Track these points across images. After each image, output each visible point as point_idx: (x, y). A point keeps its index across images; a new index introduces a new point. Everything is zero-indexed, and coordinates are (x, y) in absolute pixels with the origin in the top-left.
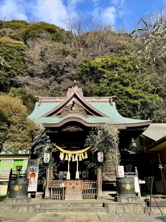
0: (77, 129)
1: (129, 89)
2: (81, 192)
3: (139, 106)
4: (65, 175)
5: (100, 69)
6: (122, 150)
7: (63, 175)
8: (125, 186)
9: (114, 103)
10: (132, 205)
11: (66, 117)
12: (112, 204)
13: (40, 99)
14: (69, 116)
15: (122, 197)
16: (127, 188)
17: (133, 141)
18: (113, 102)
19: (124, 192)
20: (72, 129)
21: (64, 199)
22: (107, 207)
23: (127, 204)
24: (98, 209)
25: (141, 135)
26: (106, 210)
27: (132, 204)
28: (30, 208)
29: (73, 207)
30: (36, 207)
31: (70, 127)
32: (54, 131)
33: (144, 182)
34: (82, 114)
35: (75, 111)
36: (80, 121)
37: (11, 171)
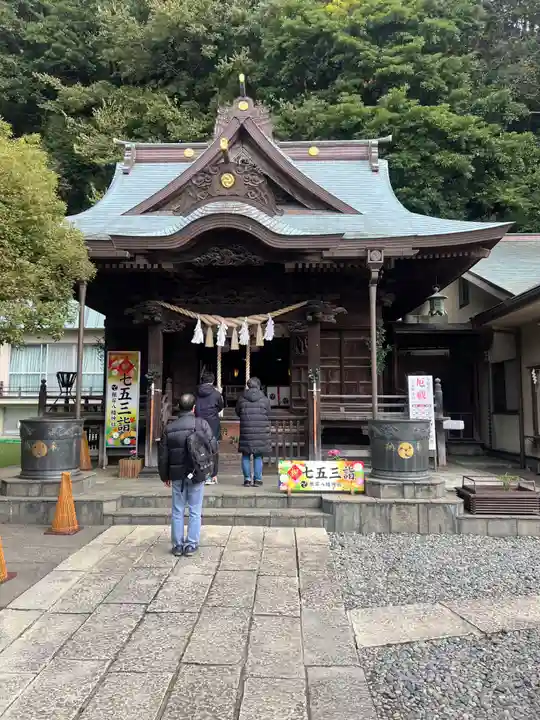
0: (242, 256)
1: (440, 114)
3: (468, 174)
5: (342, 37)
8: (397, 445)
9: (383, 164)
10: (415, 508)
11: (198, 213)
12: (347, 503)
13: (129, 149)
14: (211, 208)
15: (382, 481)
16: (402, 454)
17: (436, 295)
18: (380, 160)
19: (391, 466)
20: (223, 258)
22: (332, 512)
23: (398, 504)
24: (302, 517)
25: (465, 276)
26: (326, 522)
27: (414, 504)
28: (85, 509)
29: (223, 507)
30: (102, 509)
31: (216, 249)
32: (160, 266)
33: (460, 425)
34: (259, 203)
35: (233, 191)
36: (250, 229)
37: (43, 387)
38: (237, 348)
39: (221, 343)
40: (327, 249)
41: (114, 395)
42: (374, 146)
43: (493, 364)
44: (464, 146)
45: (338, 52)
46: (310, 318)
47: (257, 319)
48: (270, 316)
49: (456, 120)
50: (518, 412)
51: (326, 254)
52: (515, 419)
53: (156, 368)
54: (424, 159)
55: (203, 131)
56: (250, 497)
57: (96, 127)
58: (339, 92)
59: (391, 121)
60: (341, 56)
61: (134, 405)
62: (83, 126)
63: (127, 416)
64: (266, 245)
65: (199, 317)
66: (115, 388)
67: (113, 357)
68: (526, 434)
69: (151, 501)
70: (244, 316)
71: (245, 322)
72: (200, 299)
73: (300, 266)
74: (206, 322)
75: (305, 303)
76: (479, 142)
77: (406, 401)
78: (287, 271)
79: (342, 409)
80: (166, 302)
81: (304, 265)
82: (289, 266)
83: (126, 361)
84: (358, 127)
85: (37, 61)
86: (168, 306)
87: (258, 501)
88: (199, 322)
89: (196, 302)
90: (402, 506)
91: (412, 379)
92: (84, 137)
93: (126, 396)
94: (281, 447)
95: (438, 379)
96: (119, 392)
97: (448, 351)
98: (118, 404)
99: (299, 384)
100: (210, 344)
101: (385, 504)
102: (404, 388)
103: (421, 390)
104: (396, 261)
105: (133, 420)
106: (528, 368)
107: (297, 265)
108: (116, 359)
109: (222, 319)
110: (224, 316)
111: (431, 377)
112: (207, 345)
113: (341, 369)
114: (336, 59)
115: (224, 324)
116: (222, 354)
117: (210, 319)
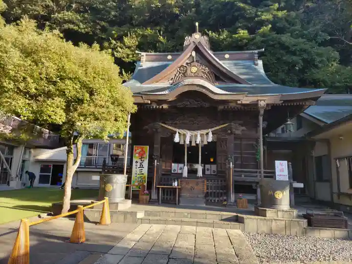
0: (199, 103)
2: (203, 196)
4: (180, 169)
6: (267, 135)
7: (178, 169)
9: (260, 62)
10: (284, 222)
12: (250, 218)
13: (143, 56)
14: (186, 81)
15: (266, 209)
16: (277, 196)
17: (288, 123)
18: (258, 60)
19: (271, 202)
20: (191, 104)
21: (178, 204)
22: (243, 223)
23: (275, 220)
24: (229, 224)
25: (302, 114)
26: (240, 227)
27: (283, 220)
28: (129, 216)
29: (191, 218)
30: (136, 216)
31: (187, 100)
32: (162, 107)
33: (301, 185)
34: (208, 79)
35: (196, 74)
36: (204, 91)
37: (105, 161)
38: (195, 145)
39: (188, 142)
40: (239, 100)
41: (136, 165)
42: (255, 53)
43: (315, 157)
44: (298, 53)
45: (237, 11)
46: (229, 131)
47: (204, 132)
48: (210, 130)
49: (294, 41)
50: (329, 181)
51: (239, 102)
52: (328, 184)
53: (157, 153)
54: (278, 59)
55: (173, 47)
56: (203, 214)
57: (125, 45)
58: (237, 28)
59: (262, 42)
60: (239, 13)
61: (145, 171)
62: (119, 44)
63: (141, 175)
64: (211, 98)
65: (177, 130)
66: (137, 162)
67: (136, 148)
68: (334, 192)
69: (158, 214)
70: (198, 130)
71: (199, 133)
72: (178, 122)
73: (226, 108)
74: (180, 132)
75: (227, 125)
76: (305, 51)
77: (274, 173)
78: (219, 110)
79: (243, 176)
80: (162, 123)
81: (228, 107)
82: (221, 107)
83: (142, 150)
84: (246, 44)
85: (98, 16)
86: (163, 125)
87: (208, 216)
88: (177, 132)
89: (176, 124)
90: (277, 221)
91: (277, 163)
92: (119, 49)
93: (141, 166)
94: (214, 193)
95: (290, 163)
96: (138, 164)
97: (291, 151)
98: (138, 169)
99: (221, 164)
100: (182, 143)
101: (269, 220)
102: (273, 167)
103: (282, 168)
104: (272, 106)
105: (145, 177)
106: (334, 159)
107: (224, 107)
108: (138, 149)
109: (188, 131)
110: (189, 130)
111: (286, 162)
112: (180, 143)
113: (241, 157)
114: (236, 14)
115: (189, 134)
116: (188, 147)
117: (182, 131)
